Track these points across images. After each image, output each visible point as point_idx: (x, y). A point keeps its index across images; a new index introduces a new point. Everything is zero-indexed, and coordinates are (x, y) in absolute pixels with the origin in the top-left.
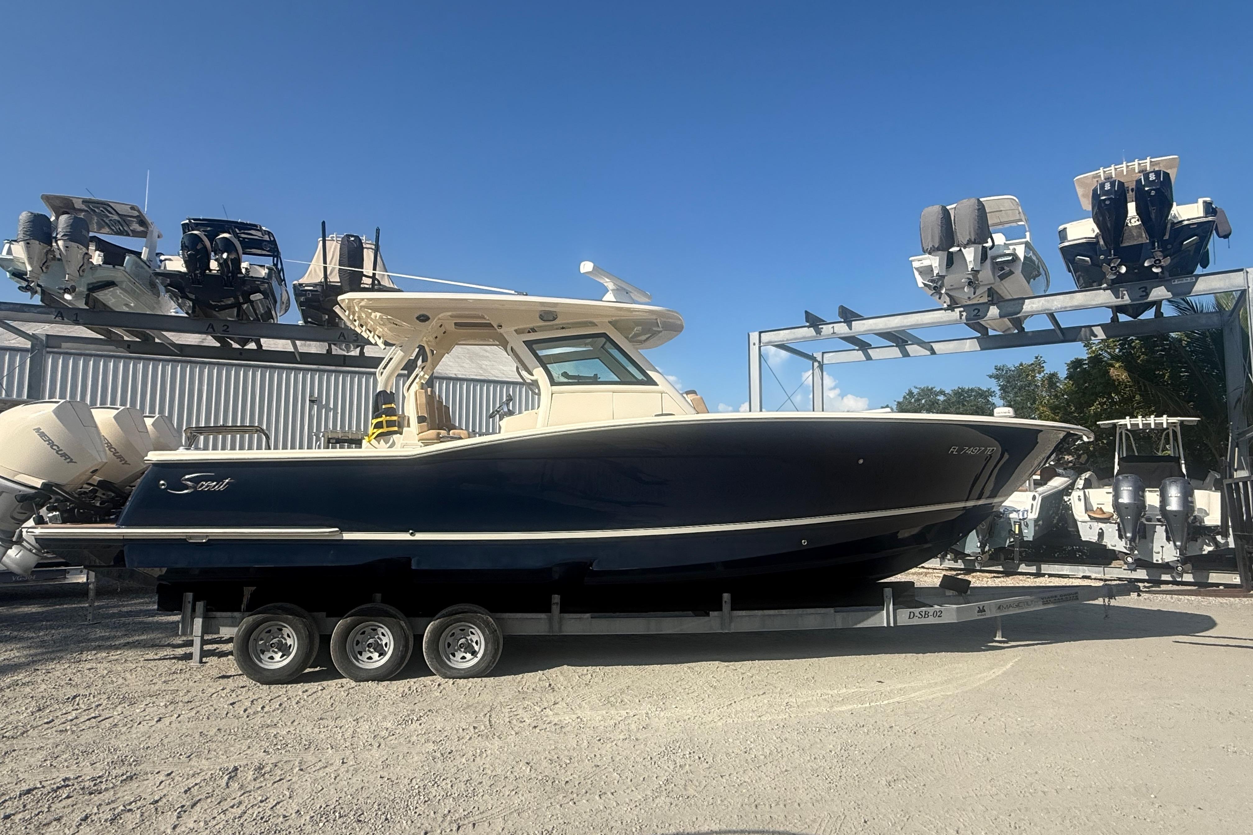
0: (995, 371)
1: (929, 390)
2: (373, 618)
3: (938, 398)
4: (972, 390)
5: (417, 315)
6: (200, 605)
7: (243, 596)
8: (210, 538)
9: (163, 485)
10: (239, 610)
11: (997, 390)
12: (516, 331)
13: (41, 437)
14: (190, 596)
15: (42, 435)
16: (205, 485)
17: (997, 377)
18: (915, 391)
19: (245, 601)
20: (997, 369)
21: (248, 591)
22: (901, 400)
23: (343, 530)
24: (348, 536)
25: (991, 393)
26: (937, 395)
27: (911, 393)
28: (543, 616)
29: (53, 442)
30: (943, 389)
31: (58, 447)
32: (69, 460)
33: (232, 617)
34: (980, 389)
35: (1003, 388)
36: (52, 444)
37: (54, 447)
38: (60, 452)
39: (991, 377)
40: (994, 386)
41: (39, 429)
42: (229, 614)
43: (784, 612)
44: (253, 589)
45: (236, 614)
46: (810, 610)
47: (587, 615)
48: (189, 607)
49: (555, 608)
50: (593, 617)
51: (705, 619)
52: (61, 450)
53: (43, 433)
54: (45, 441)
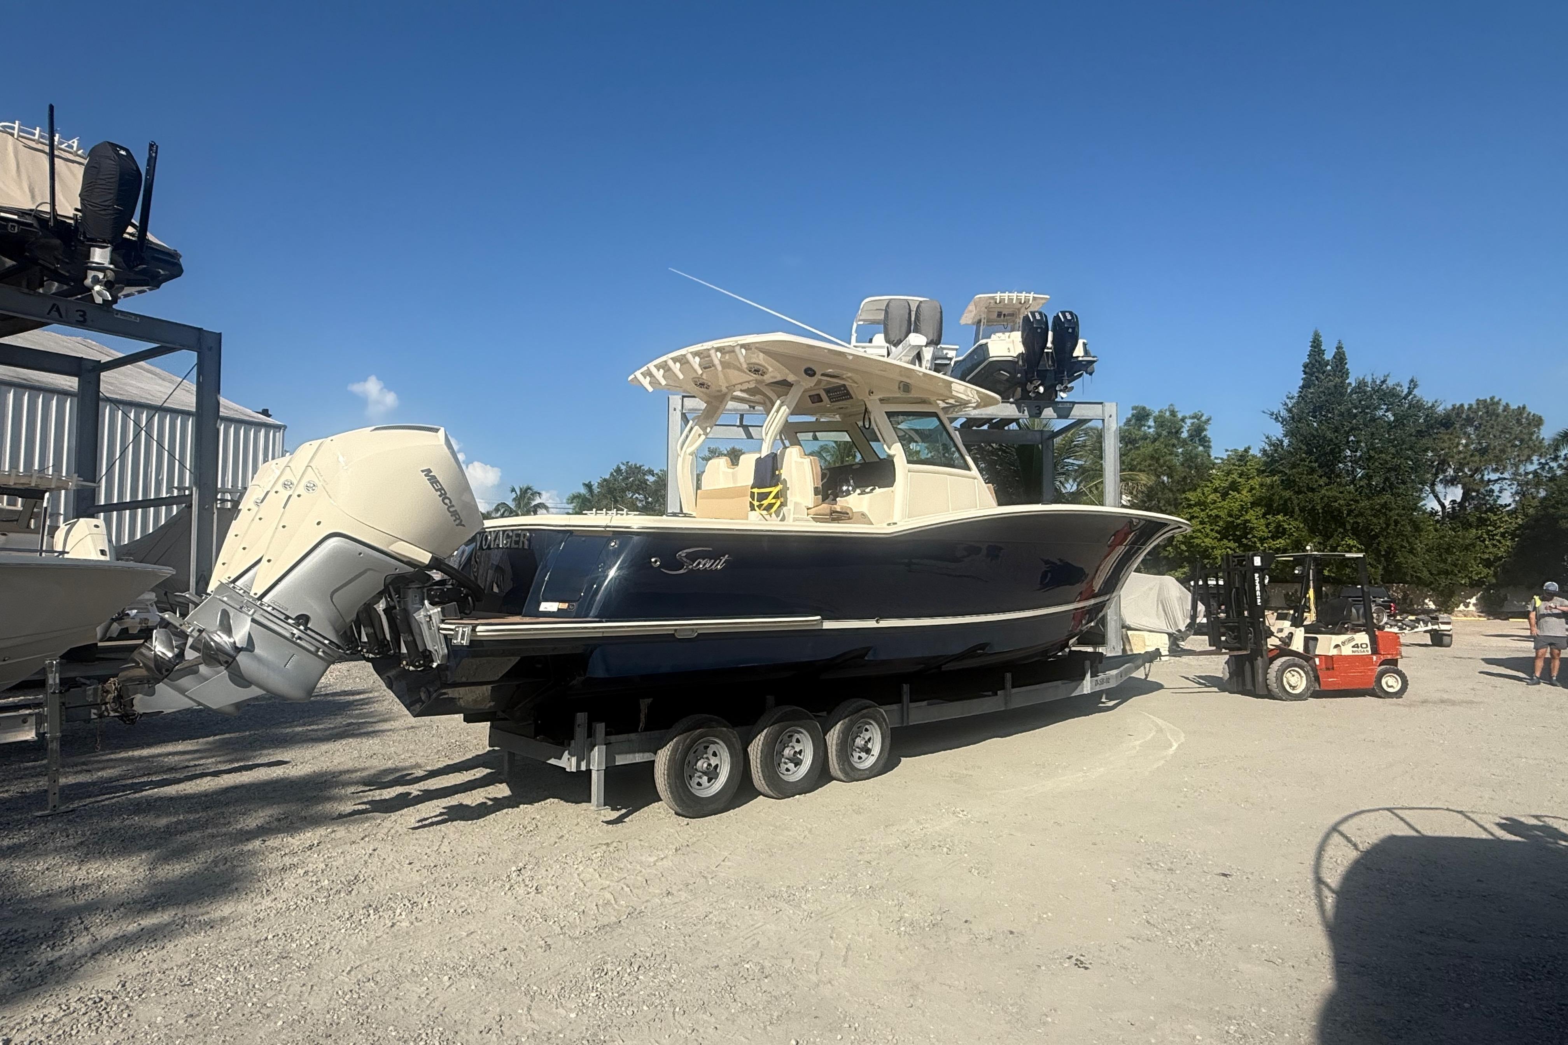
1: (636, 468)
2: (796, 722)
3: (646, 477)
5: (807, 369)
6: (600, 728)
7: (640, 711)
8: (700, 632)
9: (656, 562)
10: (635, 730)
12: (878, 399)
13: (432, 484)
14: (581, 718)
15: (433, 480)
16: (702, 565)
18: (623, 468)
21: (645, 704)
22: (607, 477)
23: (825, 618)
24: (828, 625)
26: (644, 474)
27: (618, 470)
28: (896, 707)
29: (446, 493)
30: (652, 468)
31: (451, 502)
32: (459, 522)
33: (628, 740)
36: (444, 495)
37: (447, 501)
38: (451, 509)
41: (429, 471)
42: (624, 737)
43: (1037, 686)
44: (650, 700)
45: (633, 736)
46: (1050, 684)
47: (925, 703)
48: (580, 732)
49: (906, 698)
50: (929, 705)
51: (995, 698)
52: (453, 506)
53: (434, 477)
54: (437, 490)
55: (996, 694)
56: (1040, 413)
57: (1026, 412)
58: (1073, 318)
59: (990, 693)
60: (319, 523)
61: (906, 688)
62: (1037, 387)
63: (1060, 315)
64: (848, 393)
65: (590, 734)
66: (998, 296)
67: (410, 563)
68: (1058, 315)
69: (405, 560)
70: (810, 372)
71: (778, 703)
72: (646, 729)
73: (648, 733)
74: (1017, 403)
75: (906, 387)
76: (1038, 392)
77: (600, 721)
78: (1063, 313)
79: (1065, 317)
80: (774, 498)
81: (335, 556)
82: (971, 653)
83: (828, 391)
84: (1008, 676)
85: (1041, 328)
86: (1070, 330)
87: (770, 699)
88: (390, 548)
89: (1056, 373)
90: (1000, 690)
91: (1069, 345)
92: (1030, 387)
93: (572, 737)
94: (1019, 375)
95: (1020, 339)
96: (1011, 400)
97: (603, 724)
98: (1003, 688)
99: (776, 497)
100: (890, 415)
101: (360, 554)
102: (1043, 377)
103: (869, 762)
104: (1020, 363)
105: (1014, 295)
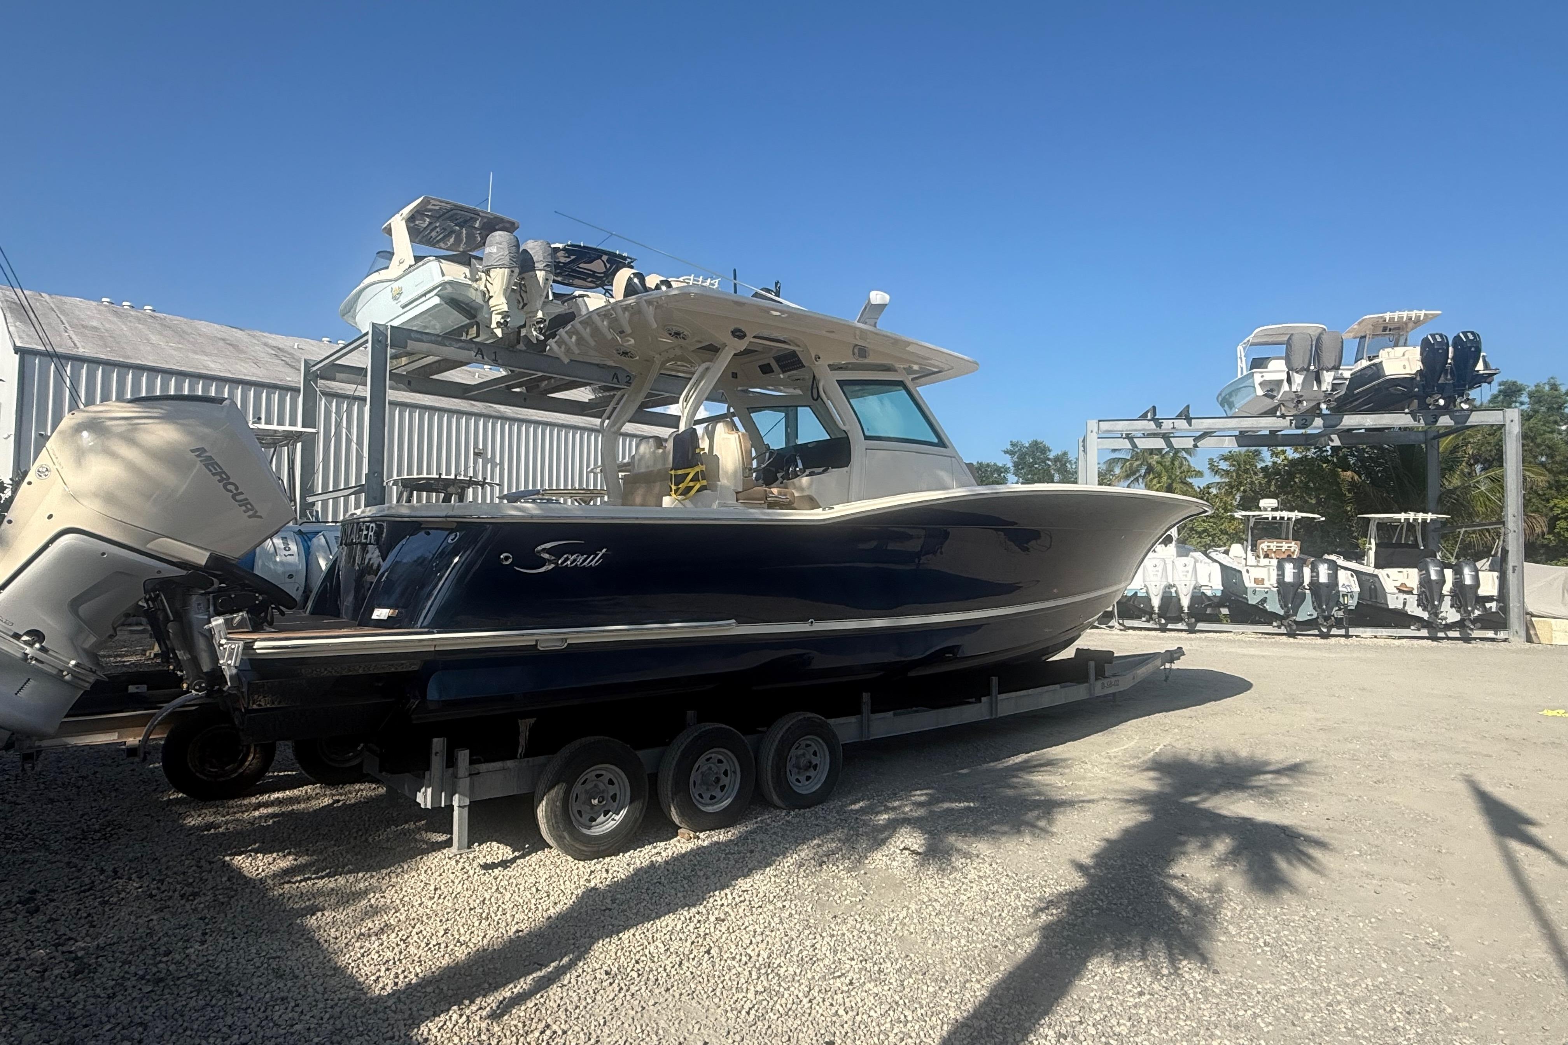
0: (1009, 447)
2: (719, 742)
4: (988, 465)
5: (732, 328)
6: (463, 756)
7: (518, 733)
8: (570, 642)
9: (507, 558)
10: (513, 756)
11: (1010, 465)
12: (829, 366)
13: (207, 466)
14: (438, 744)
15: (210, 462)
16: (571, 560)
17: (1011, 453)
19: (522, 741)
20: (1012, 445)
21: (525, 726)
23: (741, 621)
24: (745, 630)
25: (1007, 470)
28: (853, 719)
29: (228, 478)
31: (237, 488)
32: (251, 513)
33: (504, 769)
34: (995, 464)
35: (1016, 465)
36: (225, 481)
37: (230, 487)
38: (238, 498)
39: (1006, 452)
40: (1007, 461)
41: (203, 450)
42: (498, 765)
43: (1030, 691)
44: (532, 721)
45: (509, 764)
46: (1046, 688)
47: (891, 713)
48: (437, 762)
49: (866, 709)
50: (895, 715)
51: (979, 705)
52: (242, 493)
53: (210, 458)
54: (214, 474)
55: (980, 702)
56: (1437, 421)
57: (1422, 421)
58: (1475, 338)
59: (973, 700)
60: (50, 517)
61: (866, 697)
62: (1437, 401)
63: (1461, 335)
64: (800, 361)
65: (451, 762)
66: (1387, 316)
67: (183, 564)
68: (1459, 335)
69: (174, 560)
70: (738, 334)
71: (700, 719)
72: (527, 755)
73: (530, 759)
74: (1413, 414)
75: (862, 352)
76: (1439, 405)
77: (463, 746)
78: (1465, 333)
79: (1466, 337)
80: (691, 481)
81: (69, 557)
82: (938, 657)
83: (778, 359)
84: (995, 680)
85: (1442, 349)
86: (1473, 349)
87: (690, 714)
88: (149, 546)
89: (1455, 386)
90: (985, 696)
91: (1471, 361)
92: (1429, 400)
93: (427, 767)
94: (1416, 390)
95: (1419, 357)
96: (1407, 410)
97: (467, 752)
98: (988, 694)
99: (695, 479)
100: (842, 383)
101: (103, 554)
102: (1441, 390)
103: (815, 786)
104: (1418, 378)
105: (1405, 314)
